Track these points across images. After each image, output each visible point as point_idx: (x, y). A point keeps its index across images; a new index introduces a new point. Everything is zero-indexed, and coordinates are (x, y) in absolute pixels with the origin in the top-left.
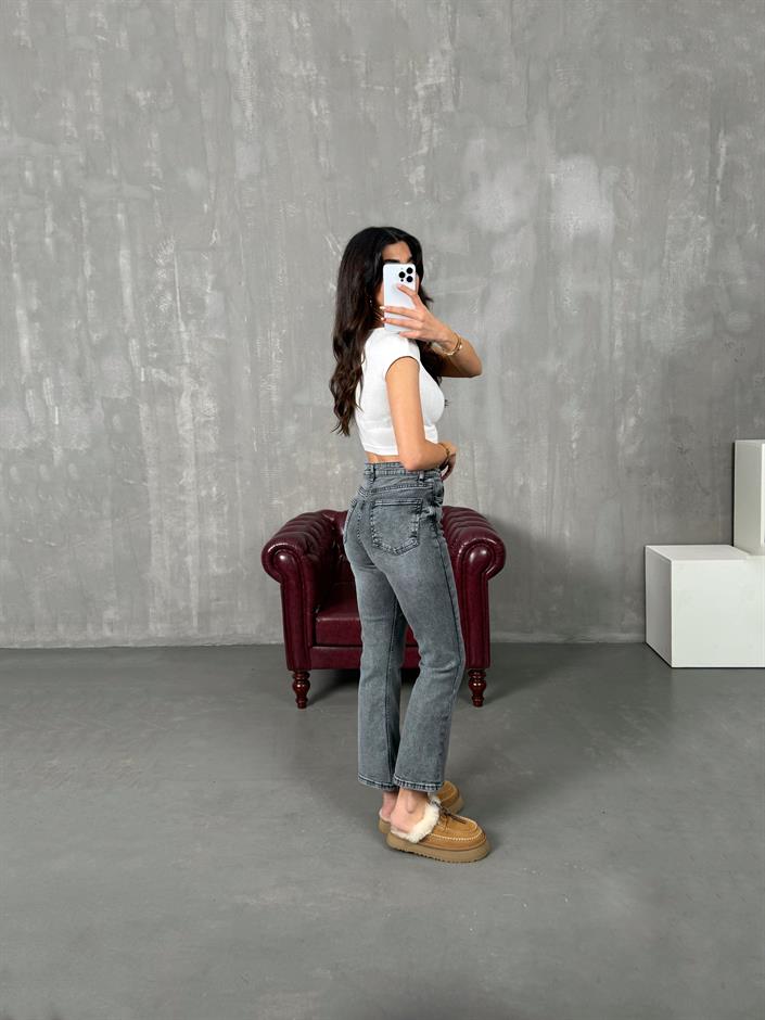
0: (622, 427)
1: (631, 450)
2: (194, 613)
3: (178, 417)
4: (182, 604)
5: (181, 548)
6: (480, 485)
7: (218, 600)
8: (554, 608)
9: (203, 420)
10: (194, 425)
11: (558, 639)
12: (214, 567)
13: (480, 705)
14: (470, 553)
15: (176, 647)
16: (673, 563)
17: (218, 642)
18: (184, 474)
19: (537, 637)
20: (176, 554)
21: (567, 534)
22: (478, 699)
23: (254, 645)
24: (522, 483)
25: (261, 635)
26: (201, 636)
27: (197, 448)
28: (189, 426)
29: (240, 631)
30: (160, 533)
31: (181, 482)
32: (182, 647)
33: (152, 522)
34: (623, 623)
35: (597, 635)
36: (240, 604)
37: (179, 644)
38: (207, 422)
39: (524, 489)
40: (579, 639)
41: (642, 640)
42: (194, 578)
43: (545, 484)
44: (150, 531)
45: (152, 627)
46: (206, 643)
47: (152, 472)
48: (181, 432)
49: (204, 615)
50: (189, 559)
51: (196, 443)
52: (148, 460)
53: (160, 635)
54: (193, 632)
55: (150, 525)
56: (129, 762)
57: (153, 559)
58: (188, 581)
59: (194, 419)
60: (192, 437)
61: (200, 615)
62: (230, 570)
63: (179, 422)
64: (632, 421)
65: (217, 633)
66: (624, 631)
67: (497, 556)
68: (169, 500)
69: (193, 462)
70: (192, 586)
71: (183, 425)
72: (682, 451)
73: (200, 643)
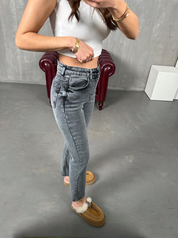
0: (155, 27)
1: (156, 35)
2: (21, 74)
3: (11, 5)
4: (17, 71)
5: (15, 53)
6: (109, 42)
7: (27, 70)
8: (123, 81)
9: (19, 7)
10: (16, 9)
11: (122, 89)
12: (26, 61)
13: (101, 110)
14: (105, 68)
15: (17, 83)
16: (159, 72)
17: (28, 83)
18: (14, 27)
19: (117, 88)
20: (14, 55)
21: (131, 59)
22: (100, 108)
23: (39, 85)
24: (122, 42)
25: (41, 82)
26: (23, 80)
27: (17, 18)
28: (14, 9)
29: (34, 80)
30: (8, 47)
31: (13, 31)
32: (18, 83)
33: (5, 44)
34: (140, 86)
35: (133, 88)
36: (34, 72)
37: (17, 82)
38: (21, 8)
39: (122, 45)
40: (128, 90)
41: (144, 90)
42: (20, 63)
43: (128, 43)
44: (5, 47)
45: (9, 76)
46: (25, 83)
47: (3, 26)
48: (12, 11)
49: (24, 75)
50: (18, 57)
51: (17, 16)
52: (2, 21)
53: (11, 79)
54: (21, 79)
55: (4, 45)
56: (2, 122)
57: (7, 56)
58: (19, 64)
59: (16, 6)
60: (16, 14)
61: (22, 74)
62: (31, 62)
63: (11, 7)
64: (158, 25)
65: (27, 80)
66: (140, 88)
67: (113, 70)
68: (10, 37)
69: (17, 24)
70: (19, 66)
71: (12, 8)
72: (170, 37)
73: (23, 83)
